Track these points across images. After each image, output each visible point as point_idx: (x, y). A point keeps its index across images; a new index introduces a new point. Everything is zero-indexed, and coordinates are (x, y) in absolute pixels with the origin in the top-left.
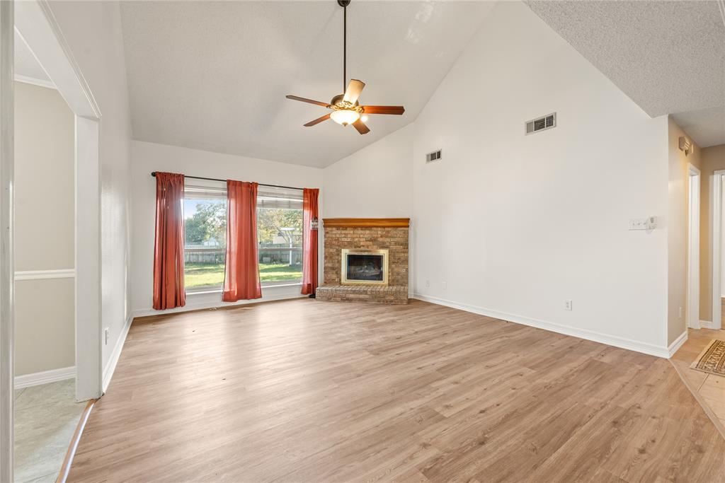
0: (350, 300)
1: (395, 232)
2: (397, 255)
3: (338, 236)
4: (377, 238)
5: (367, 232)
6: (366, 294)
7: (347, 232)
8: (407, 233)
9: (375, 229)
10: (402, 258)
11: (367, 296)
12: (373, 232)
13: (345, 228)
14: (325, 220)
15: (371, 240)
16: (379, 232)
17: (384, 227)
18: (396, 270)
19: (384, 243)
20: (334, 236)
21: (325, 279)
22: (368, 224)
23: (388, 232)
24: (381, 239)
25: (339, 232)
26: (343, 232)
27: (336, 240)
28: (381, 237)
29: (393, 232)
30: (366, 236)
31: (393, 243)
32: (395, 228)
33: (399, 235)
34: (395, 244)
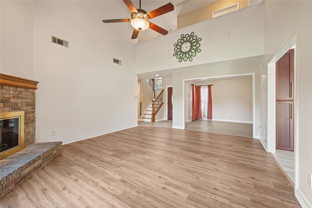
1: (26, 93)
2: (28, 116)
4: (9, 98)
8: (34, 94)
9: (7, 87)
10: (31, 119)
12: (4, 91)
16: (11, 92)
17: (16, 87)
18: (27, 130)
19: (17, 104)
24: (13, 100)
28: (14, 97)
29: (24, 93)
31: (24, 104)
32: (26, 89)
33: (29, 96)
34: (26, 104)
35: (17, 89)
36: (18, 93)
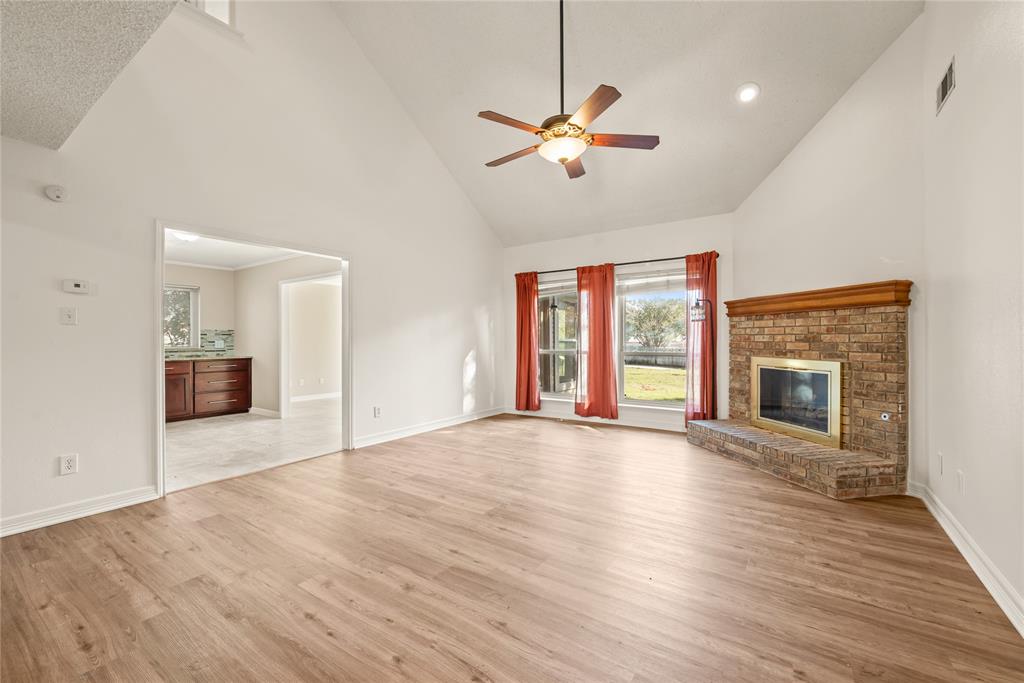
0: (728, 454)
1: (860, 320)
2: (866, 376)
3: (748, 331)
4: (819, 334)
5: (799, 322)
6: (755, 450)
7: (763, 323)
9: (815, 314)
10: (880, 385)
11: (755, 455)
12: (810, 321)
13: (760, 316)
14: (730, 305)
15: (806, 340)
16: (824, 322)
17: (834, 308)
18: (863, 412)
19: (835, 345)
20: (743, 332)
21: (731, 410)
22: (799, 304)
23: (844, 319)
24: (826, 338)
25: (750, 324)
26: (757, 323)
27: (745, 340)
28: (829, 331)
29: (856, 319)
30: (797, 331)
31: (855, 345)
32: (861, 310)
33: (870, 326)
34: (862, 348)
35: (838, 312)
36: (839, 321)
